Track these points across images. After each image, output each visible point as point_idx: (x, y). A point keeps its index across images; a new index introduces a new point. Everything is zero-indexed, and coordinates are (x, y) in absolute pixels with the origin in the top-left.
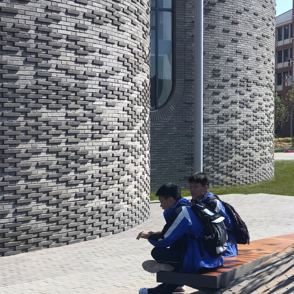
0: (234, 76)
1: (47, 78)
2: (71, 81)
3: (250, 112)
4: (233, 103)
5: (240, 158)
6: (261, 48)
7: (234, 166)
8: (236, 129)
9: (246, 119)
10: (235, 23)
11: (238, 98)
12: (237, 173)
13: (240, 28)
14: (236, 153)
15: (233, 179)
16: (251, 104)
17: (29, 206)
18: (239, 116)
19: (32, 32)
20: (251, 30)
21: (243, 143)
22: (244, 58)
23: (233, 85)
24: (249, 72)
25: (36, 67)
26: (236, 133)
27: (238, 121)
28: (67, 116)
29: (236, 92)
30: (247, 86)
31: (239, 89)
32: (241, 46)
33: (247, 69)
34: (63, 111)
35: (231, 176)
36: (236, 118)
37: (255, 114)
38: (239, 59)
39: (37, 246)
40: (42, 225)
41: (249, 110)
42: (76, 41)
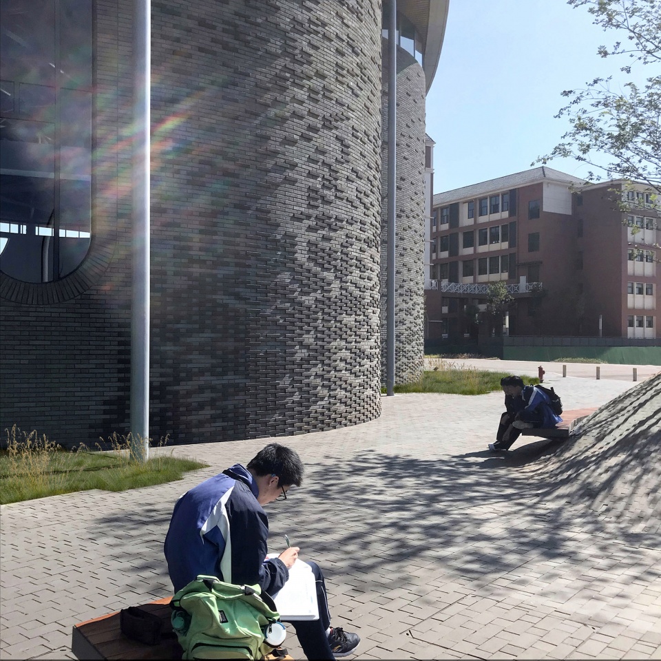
0: (401, 287)
1: (346, 290)
2: (357, 293)
3: (411, 319)
4: (401, 310)
5: (405, 360)
6: (419, 262)
7: (402, 368)
8: (403, 334)
9: (409, 325)
10: (402, 239)
11: (404, 306)
12: (404, 374)
13: (407, 244)
14: (403, 356)
15: (401, 379)
16: (413, 312)
17: (336, 392)
18: (405, 322)
19: (339, 254)
20: (412, 245)
21: (408, 347)
22: (408, 270)
23: (401, 295)
24: (412, 283)
25: (341, 281)
26: (403, 338)
27: (405, 327)
28: (356, 321)
29: (403, 300)
30: (411, 296)
31: (406, 298)
32: (406, 259)
33: (411, 280)
34: (353, 317)
35: (399, 376)
36: (403, 324)
37: (415, 321)
38: (404, 271)
39: (341, 424)
40: (342, 408)
41: (411, 317)
42: (360, 261)
